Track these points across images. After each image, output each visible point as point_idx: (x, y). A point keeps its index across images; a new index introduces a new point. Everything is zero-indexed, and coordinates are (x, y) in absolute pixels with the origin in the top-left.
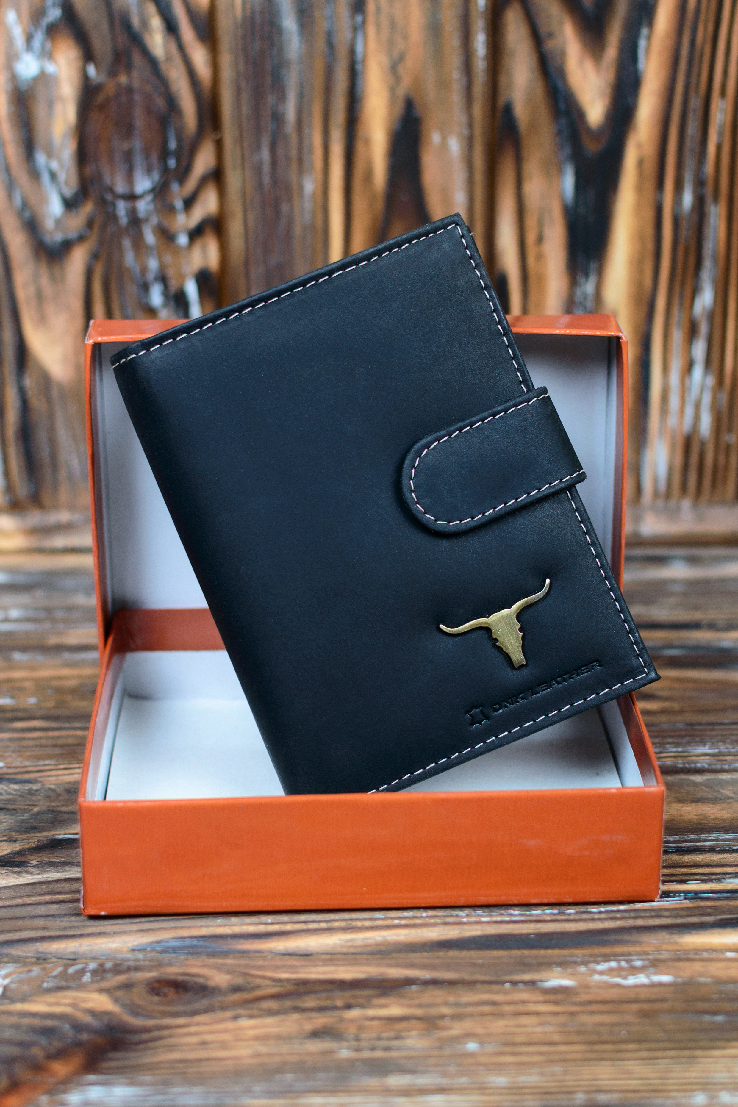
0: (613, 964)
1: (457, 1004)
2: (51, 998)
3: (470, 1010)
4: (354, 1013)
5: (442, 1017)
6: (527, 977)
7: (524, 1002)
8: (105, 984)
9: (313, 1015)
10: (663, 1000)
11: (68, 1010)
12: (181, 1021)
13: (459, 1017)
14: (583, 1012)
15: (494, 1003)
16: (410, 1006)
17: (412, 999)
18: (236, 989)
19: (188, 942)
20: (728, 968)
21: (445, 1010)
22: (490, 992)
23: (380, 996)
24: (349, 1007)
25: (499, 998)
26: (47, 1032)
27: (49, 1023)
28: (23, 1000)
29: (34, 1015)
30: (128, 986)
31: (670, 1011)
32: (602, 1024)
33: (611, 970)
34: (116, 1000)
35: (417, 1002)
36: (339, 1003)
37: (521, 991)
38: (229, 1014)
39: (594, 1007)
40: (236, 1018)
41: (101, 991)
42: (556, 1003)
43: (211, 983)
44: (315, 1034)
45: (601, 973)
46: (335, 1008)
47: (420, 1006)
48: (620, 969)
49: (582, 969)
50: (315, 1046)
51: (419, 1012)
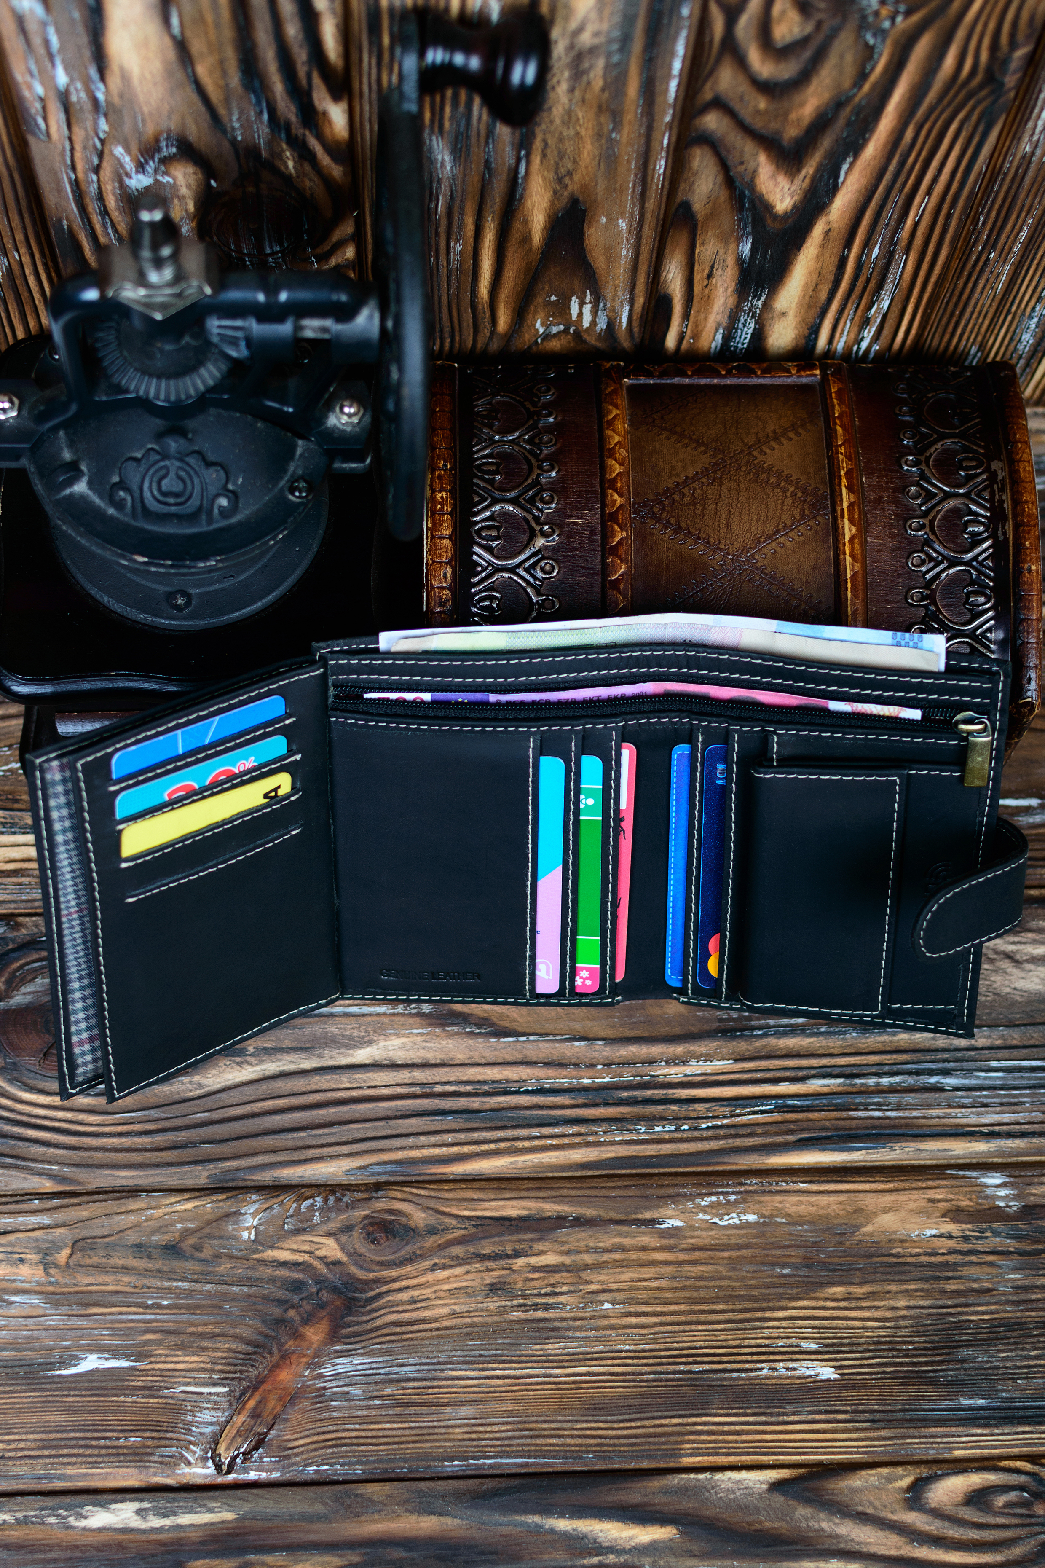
0: (714, 1199)
1: (596, 1250)
2: (294, 1243)
3: (606, 1257)
4: (520, 1262)
5: (586, 1267)
6: (648, 1215)
7: (644, 1248)
8: (332, 1226)
9: (491, 1264)
10: (747, 1246)
11: (306, 1257)
12: (394, 1273)
13: (598, 1267)
14: (689, 1262)
15: (623, 1249)
16: (562, 1253)
17: (563, 1243)
18: (432, 1231)
19: (388, 1168)
20: (799, 1203)
21: (588, 1258)
22: (620, 1235)
23: (540, 1239)
24: (517, 1255)
25: (627, 1241)
26: (296, 1286)
27: (296, 1275)
28: (272, 1247)
29: (284, 1264)
30: (348, 1229)
31: (751, 1260)
32: (701, 1278)
33: (712, 1205)
34: (343, 1248)
35: (566, 1248)
36: (509, 1250)
37: (644, 1233)
38: (427, 1264)
39: (697, 1255)
40: (434, 1268)
41: (329, 1234)
42: (670, 1249)
43: (412, 1224)
44: (494, 1289)
45: (704, 1210)
46: (508, 1257)
47: (568, 1252)
48: (719, 1203)
49: (690, 1205)
50: (494, 1304)
51: (567, 1260)
